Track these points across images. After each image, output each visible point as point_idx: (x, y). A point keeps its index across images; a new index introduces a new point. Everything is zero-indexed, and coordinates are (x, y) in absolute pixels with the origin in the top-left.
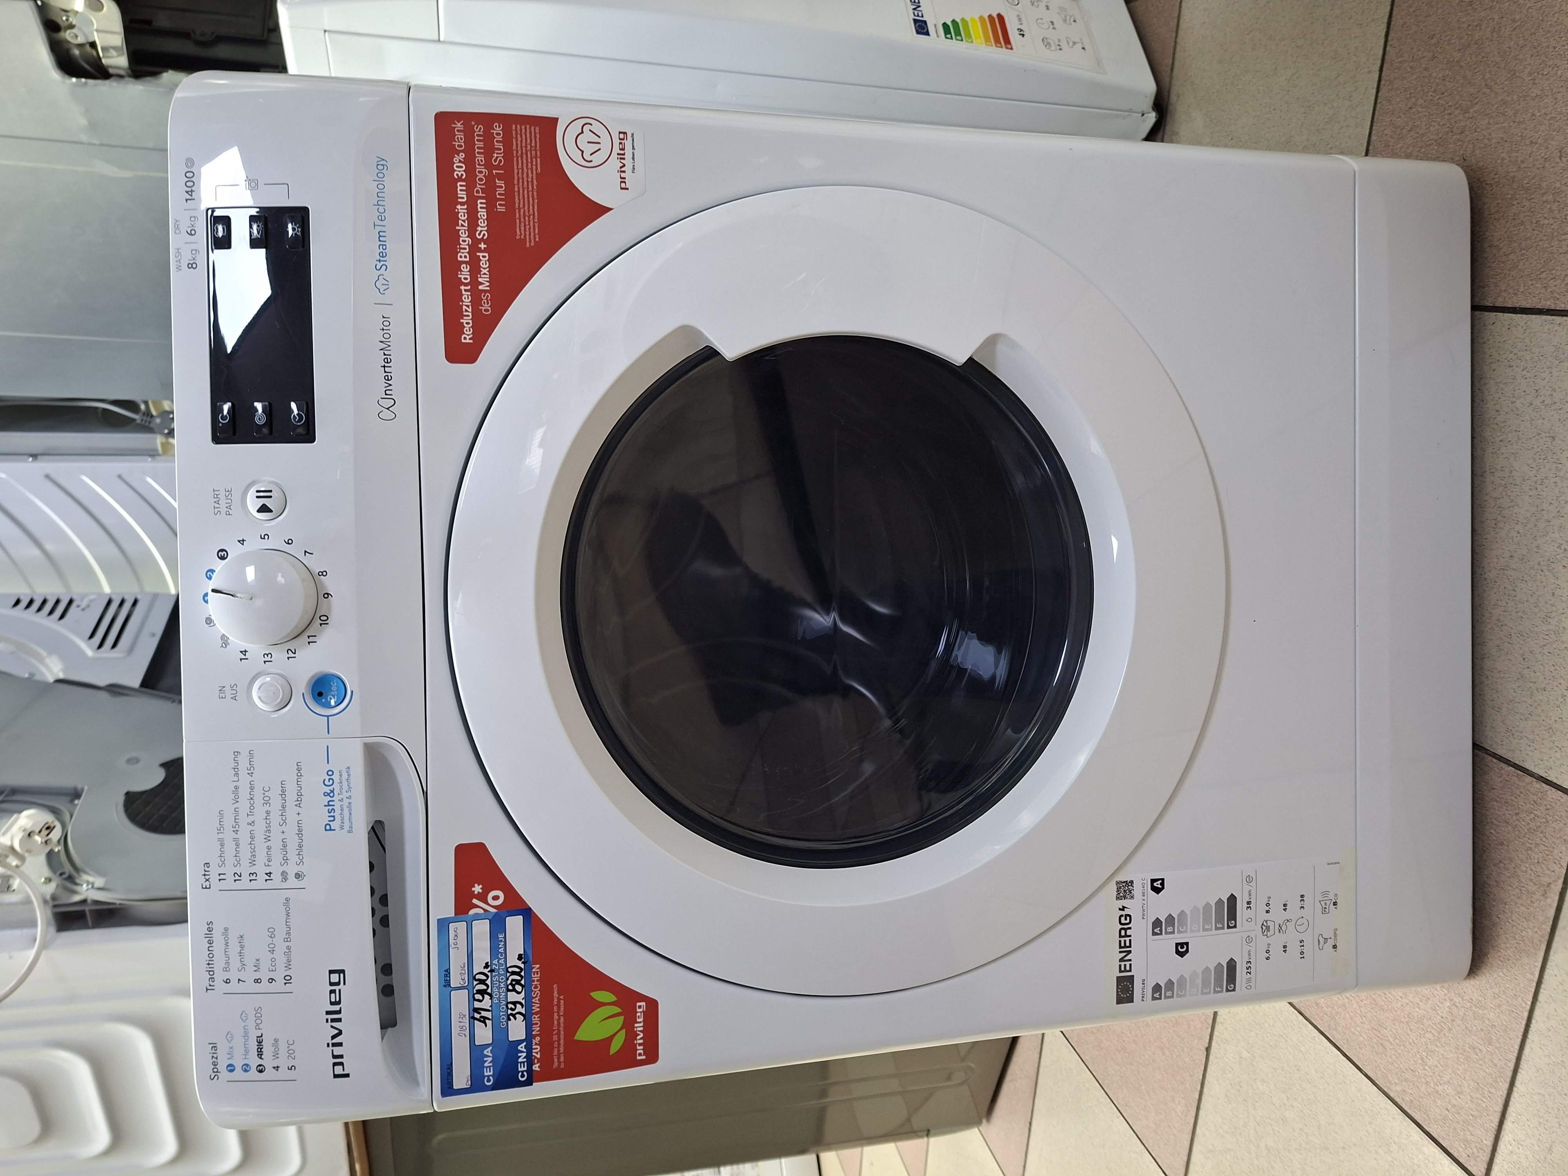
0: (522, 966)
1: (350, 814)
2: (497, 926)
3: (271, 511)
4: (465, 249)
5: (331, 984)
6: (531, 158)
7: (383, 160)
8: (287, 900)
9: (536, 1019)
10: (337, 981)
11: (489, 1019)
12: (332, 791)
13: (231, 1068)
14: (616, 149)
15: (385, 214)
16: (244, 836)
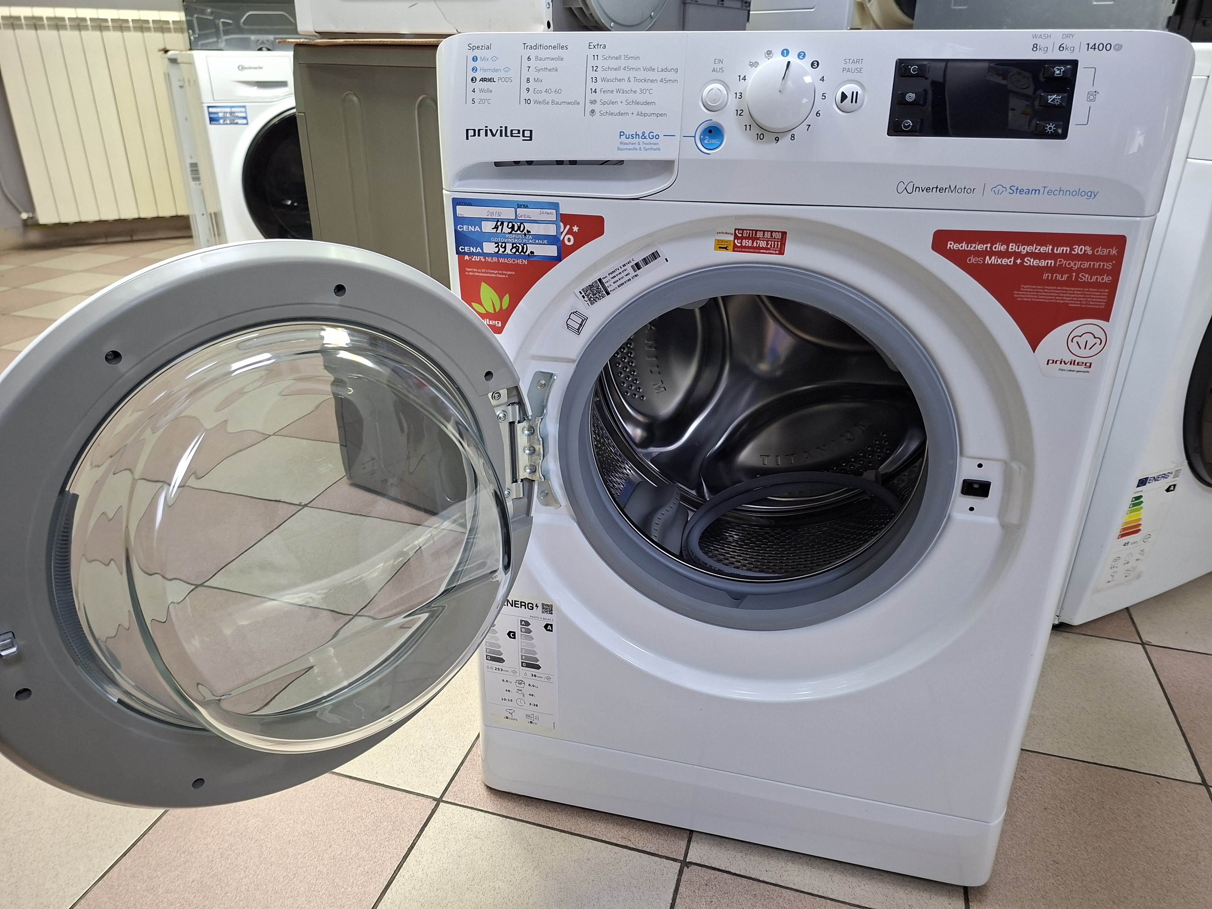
0: (527, 254)
1: (630, 149)
2: (552, 240)
3: (842, 102)
4: (1018, 249)
5: (524, 131)
6: (1081, 301)
7: (1095, 196)
8: (578, 104)
9: (495, 260)
10: (525, 135)
11: (497, 231)
12: (645, 138)
13: (475, 59)
14: (1078, 360)
15: (1052, 195)
16: (620, 74)
